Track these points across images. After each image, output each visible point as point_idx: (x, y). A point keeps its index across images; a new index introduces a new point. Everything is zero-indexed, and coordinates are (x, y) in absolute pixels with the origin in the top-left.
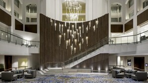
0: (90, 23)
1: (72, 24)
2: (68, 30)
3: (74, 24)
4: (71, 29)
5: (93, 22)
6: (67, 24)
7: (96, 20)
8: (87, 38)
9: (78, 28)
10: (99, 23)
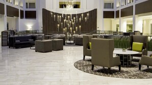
0: (82, 15)
1: (68, 15)
2: (65, 20)
3: (69, 15)
4: (67, 19)
5: (85, 14)
6: (64, 15)
7: (87, 12)
8: (80, 26)
9: (73, 18)
10: (89, 15)
